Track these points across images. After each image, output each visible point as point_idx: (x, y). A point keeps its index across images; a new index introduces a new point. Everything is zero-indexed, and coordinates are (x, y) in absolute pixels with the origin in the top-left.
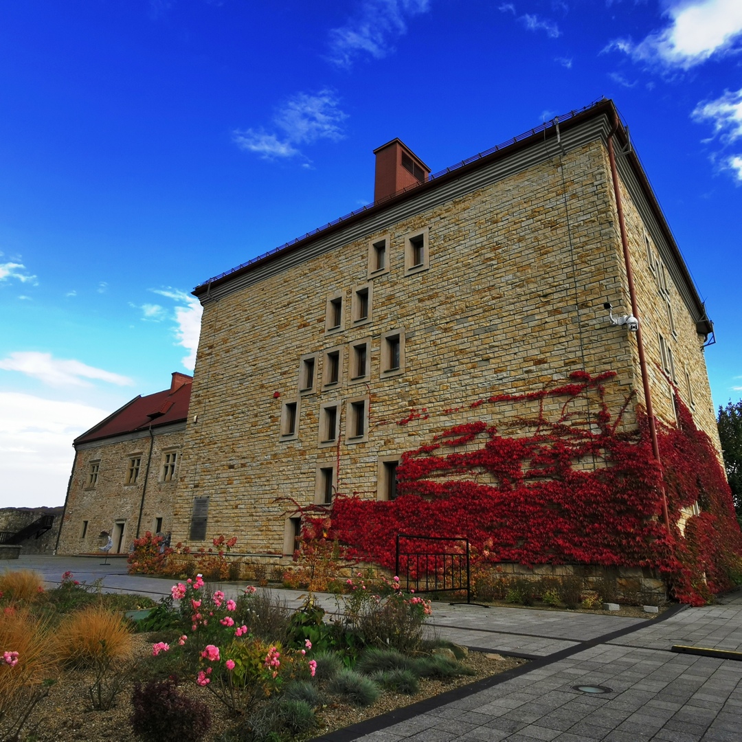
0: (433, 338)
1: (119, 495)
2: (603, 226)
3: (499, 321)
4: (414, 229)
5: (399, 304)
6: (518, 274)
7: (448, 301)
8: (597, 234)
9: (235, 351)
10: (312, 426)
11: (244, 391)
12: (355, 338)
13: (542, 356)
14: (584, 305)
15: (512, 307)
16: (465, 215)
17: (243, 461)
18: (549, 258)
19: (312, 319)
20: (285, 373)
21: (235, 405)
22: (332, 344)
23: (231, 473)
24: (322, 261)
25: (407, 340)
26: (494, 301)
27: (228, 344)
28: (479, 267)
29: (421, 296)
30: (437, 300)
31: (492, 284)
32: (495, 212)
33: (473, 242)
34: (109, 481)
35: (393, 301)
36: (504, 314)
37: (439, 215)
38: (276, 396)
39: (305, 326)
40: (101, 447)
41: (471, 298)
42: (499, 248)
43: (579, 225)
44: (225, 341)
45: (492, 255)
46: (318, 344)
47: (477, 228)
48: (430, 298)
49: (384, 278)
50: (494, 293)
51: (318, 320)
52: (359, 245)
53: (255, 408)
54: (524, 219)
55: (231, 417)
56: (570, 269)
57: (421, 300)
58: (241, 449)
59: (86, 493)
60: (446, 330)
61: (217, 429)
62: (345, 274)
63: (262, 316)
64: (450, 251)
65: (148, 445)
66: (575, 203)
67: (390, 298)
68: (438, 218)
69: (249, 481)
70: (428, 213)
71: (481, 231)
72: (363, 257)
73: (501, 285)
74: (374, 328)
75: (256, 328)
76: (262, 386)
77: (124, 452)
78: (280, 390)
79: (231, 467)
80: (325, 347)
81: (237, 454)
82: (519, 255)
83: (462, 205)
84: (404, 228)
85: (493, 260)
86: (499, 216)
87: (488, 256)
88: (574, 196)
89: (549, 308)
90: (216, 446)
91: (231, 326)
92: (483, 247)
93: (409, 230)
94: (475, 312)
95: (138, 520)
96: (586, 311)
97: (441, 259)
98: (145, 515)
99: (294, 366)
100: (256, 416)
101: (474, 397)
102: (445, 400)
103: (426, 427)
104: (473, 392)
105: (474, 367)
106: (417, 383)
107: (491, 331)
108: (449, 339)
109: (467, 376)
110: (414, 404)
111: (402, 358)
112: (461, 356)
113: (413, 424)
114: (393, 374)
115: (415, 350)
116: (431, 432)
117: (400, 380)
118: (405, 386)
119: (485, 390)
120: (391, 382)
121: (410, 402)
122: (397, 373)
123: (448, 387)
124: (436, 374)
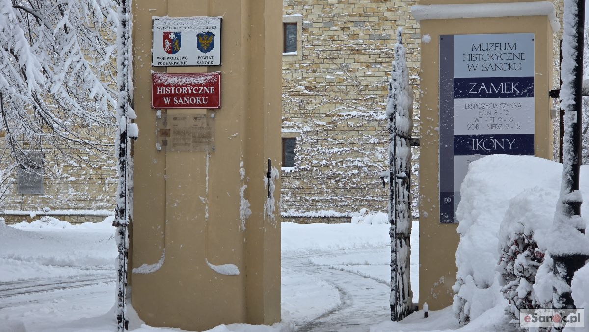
0: (331, 33)
3: (393, 31)
15: (403, 23)
25: (304, 29)
26: (389, 13)
36: (397, 27)
50: (389, 6)
60: (343, 29)
94: (370, 19)
101: (367, 92)
102: (341, 91)
103: (322, 111)
104: (366, 88)
105: (368, 67)
106: (314, 71)
107: (385, 39)
108: (346, 38)
109: (362, 74)
110: (312, 90)
111: (299, 45)
112: (356, 55)
113: (310, 107)
114: (290, 59)
115: (312, 41)
116: (327, 116)
117: (298, 66)
118: (302, 73)
119: (377, 88)
120: (288, 66)
121: (307, 88)
122: (295, 59)
123: (344, 80)
124: (333, 67)
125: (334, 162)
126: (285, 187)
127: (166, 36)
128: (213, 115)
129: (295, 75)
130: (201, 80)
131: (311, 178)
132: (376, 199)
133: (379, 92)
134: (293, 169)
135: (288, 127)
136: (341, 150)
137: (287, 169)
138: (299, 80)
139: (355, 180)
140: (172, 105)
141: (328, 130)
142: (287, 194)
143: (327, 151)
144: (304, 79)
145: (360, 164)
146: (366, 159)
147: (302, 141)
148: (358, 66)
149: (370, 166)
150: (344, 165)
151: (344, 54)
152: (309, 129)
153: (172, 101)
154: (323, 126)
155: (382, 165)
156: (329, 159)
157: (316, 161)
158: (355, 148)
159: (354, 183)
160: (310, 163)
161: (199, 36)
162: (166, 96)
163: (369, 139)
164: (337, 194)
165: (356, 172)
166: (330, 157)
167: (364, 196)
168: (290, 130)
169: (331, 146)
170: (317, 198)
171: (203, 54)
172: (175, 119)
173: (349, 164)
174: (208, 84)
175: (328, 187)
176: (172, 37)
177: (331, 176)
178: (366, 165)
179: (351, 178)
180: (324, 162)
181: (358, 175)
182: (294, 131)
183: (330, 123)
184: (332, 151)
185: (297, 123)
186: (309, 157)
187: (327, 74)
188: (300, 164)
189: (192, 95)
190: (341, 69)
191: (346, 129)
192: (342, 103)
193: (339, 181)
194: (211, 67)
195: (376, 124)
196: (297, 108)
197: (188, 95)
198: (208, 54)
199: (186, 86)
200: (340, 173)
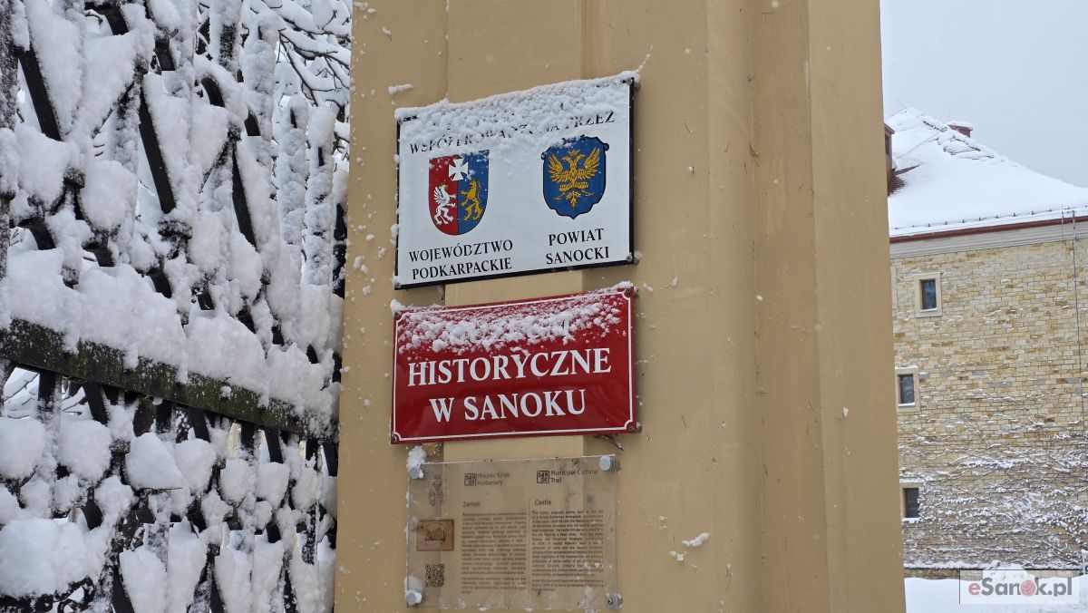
0: (949, 383)
3: (1013, 379)
4: (924, 270)
5: (911, 343)
6: (1031, 341)
7: (964, 351)
13: (1051, 416)
14: (1086, 380)
15: (1024, 370)
16: (981, 271)
18: (1059, 334)
25: (921, 381)
26: (1009, 361)
28: (995, 327)
29: (935, 341)
30: (952, 348)
31: (1007, 345)
32: (1011, 277)
33: (988, 300)
35: (903, 339)
36: (1018, 374)
37: (952, 263)
41: (987, 354)
42: (1014, 313)
45: (1007, 318)
47: (992, 288)
48: (944, 344)
50: (1008, 353)
54: (1038, 292)
56: (1077, 348)
57: (933, 345)
60: (961, 378)
64: (964, 303)
66: (1084, 290)
68: (950, 266)
70: (938, 257)
71: (996, 291)
73: (1015, 348)
82: (1032, 324)
83: (976, 260)
84: (912, 266)
85: (1008, 323)
86: (1016, 282)
87: (1002, 318)
89: (1057, 377)
92: (997, 309)
93: (918, 270)
94: (989, 368)
101: (990, 441)
102: (963, 441)
103: (945, 461)
104: (989, 436)
105: (990, 416)
106: (934, 422)
107: (1006, 387)
108: (965, 387)
109: (984, 423)
110: (932, 440)
111: (917, 396)
112: (977, 404)
113: (932, 457)
114: (908, 410)
115: (930, 391)
116: (949, 465)
117: (916, 417)
118: (922, 423)
119: (1001, 436)
120: (906, 418)
121: (928, 438)
122: (913, 410)
123: (965, 429)
124: (953, 416)
125: (960, 512)
126: (910, 538)
127: (439, 173)
128: (605, 461)
129: (914, 426)
130: (559, 324)
131: (937, 529)
132: (1007, 549)
133: (1004, 441)
134: (917, 519)
135: (910, 478)
136: (966, 500)
137: (912, 520)
138: (918, 431)
139: (983, 531)
140: (458, 426)
141: (951, 480)
142: (913, 545)
143: (952, 501)
144: (923, 429)
145: (987, 514)
146: (994, 509)
147: (925, 491)
148: (980, 414)
149: (998, 516)
150: (971, 515)
151: (963, 404)
152: (931, 479)
153: (458, 411)
154: (946, 476)
155: (1011, 515)
156: (955, 509)
157: (941, 512)
158: (982, 498)
159: (982, 534)
160: (935, 514)
161: (551, 155)
162: (438, 391)
163: (996, 488)
164: (965, 545)
165: (985, 522)
166: (956, 507)
167: (994, 547)
168: (913, 481)
169: (956, 495)
170: (944, 549)
171: (565, 224)
172: (471, 479)
173: (976, 514)
174: (586, 339)
175: (955, 538)
176: (458, 171)
177: (958, 526)
178: (994, 516)
179: (979, 529)
180: (949, 512)
181: (986, 525)
182: (916, 481)
183: (954, 473)
184: (957, 501)
185: (919, 474)
186: (933, 507)
187: (949, 424)
188: (925, 515)
189: (531, 384)
190: (962, 418)
191: (971, 478)
192: (964, 453)
193: (966, 531)
194: (597, 270)
195: (1002, 473)
196: (917, 459)
197: (512, 387)
198: (583, 222)
199: (506, 349)
200: (968, 523)
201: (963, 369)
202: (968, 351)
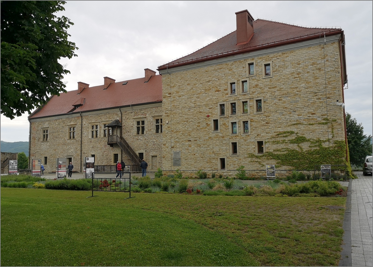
0: (275, 102)
1: (65, 144)
2: (337, 73)
4: (266, 61)
5: (261, 88)
6: (306, 84)
7: (280, 90)
8: (334, 76)
9: (184, 97)
10: (226, 128)
11: (191, 113)
12: (243, 99)
13: (314, 112)
14: (329, 98)
16: (287, 59)
17: (195, 139)
18: (318, 81)
19: (222, 89)
20: (211, 108)
21: (188, 118)
22: (232, 100)
23: (190, 143)
24: (224, 66)
26: (298, 92)
27: (180, 94)
28: (293, 80)
29: (270, 87)
30: (276, 89)
31: (297, 86)
32: (299, 60)
33: (290, 70)
34: (57, 138)
37: (276, 57)
38: (208, 116)
39: (218, 91)
40: (47, 121)
41: (289, 90)
42: (300, 74)
43: (329, 71)
44: (177, 92)
45: (297, 76)
46: (226, 99)
47: (292, 65)
48: (273, 88)
49: (254, 78)
50: (298, 89)
51: (224, 90)
52: (241, 62)
53: (198, 120)
54: (309, 65)
55: (186, 123)
56: (325, 86)
58: (193, 135)
59: (42, 143)
61: (180, 127)
62: (236, 73)
63: (196, 84)
64: (281, 72)
65: (79, 121)
66: (328, 63)
67: (257, 86)
69: (199, 146)
70: (272, 55)
72: (243, 67)
73: (301, 87)
74: (250, 96)
75: (193, 89)
76: (201, 112)
77: (64, 123)
78: (209, 114)
79: (190, 141)
80: (228, 100)
81: (191, 136)
82: (307, 78)
83: (285, 55)
84: (261, 59)
85: (298, 78)
86: (301, 62)
87: (296, 76)
88: (327, 60)
89: (317, 97)
90: (180, 133)
91: (179, 86)
92: (294, 73)
93: (264, 61)
95: (80, 156)
96: (329, 100)
97: (277, 74)
98: (84, 153)
99: (215, 106)
100: (199, 123)
102: (280, 123)
104: (290, 121)
105: (290, 113)
107: (296, 102)
108: (281, 103)
109: (288, 116)
111: (263, 108)
112: (285, 109)
113: (268, 130)
115: (268, 105)
116: (275, 133)
117: (262, 115)
118: (264, 117)
141: (275, 138)
147: (265, 142)
201: (280, 96)
202: (282, 90)
